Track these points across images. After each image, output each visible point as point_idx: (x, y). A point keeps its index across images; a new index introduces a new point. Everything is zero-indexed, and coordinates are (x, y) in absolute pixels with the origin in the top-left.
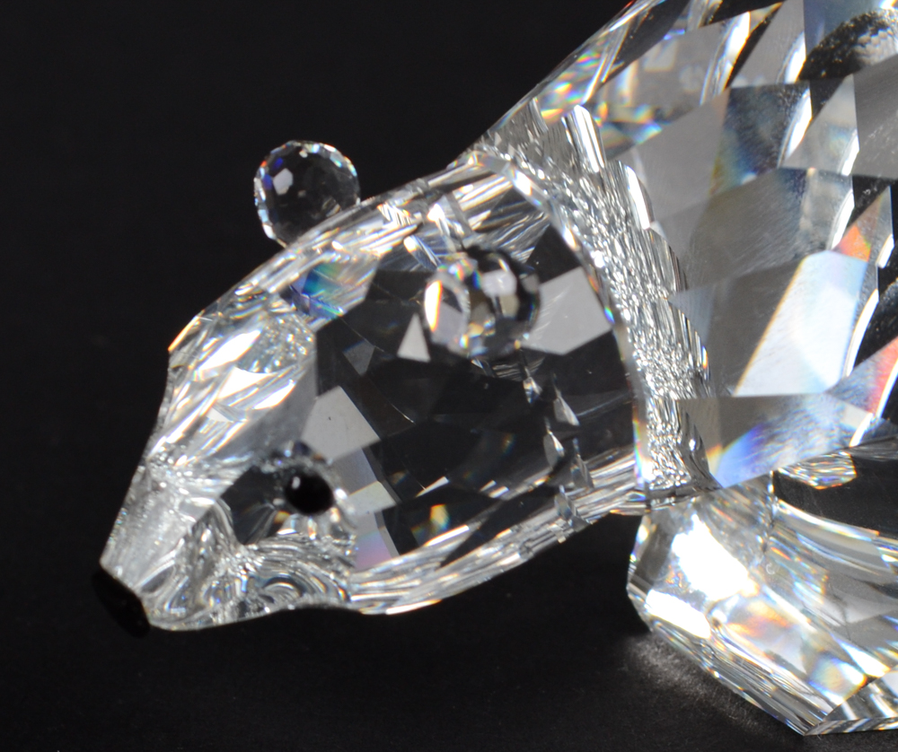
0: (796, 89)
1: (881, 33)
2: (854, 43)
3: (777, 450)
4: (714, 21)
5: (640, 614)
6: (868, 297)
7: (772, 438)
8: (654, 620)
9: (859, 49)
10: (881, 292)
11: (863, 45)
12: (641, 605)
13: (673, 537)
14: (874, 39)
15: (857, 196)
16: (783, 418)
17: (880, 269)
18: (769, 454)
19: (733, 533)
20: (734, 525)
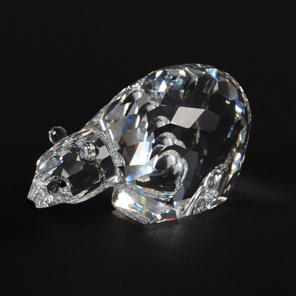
0: (137, 115)
1: (150, 105)
2: (146, 107)
3: (136, 176)
4: (122, 105)
5: (114, 206)
6: (150, 150)
7: (135, 174)
8: (116, 207)
9: (147, 108)
10: (153, 148)
11: (148, 107)
12: (114, 204)
13: (118, 194)
14: (149, 106)
15: (148, 132)
16: (137, 171)
17: (152, 143)
18: (135, 177)
19: (129, 192)
20: (129, 191)
